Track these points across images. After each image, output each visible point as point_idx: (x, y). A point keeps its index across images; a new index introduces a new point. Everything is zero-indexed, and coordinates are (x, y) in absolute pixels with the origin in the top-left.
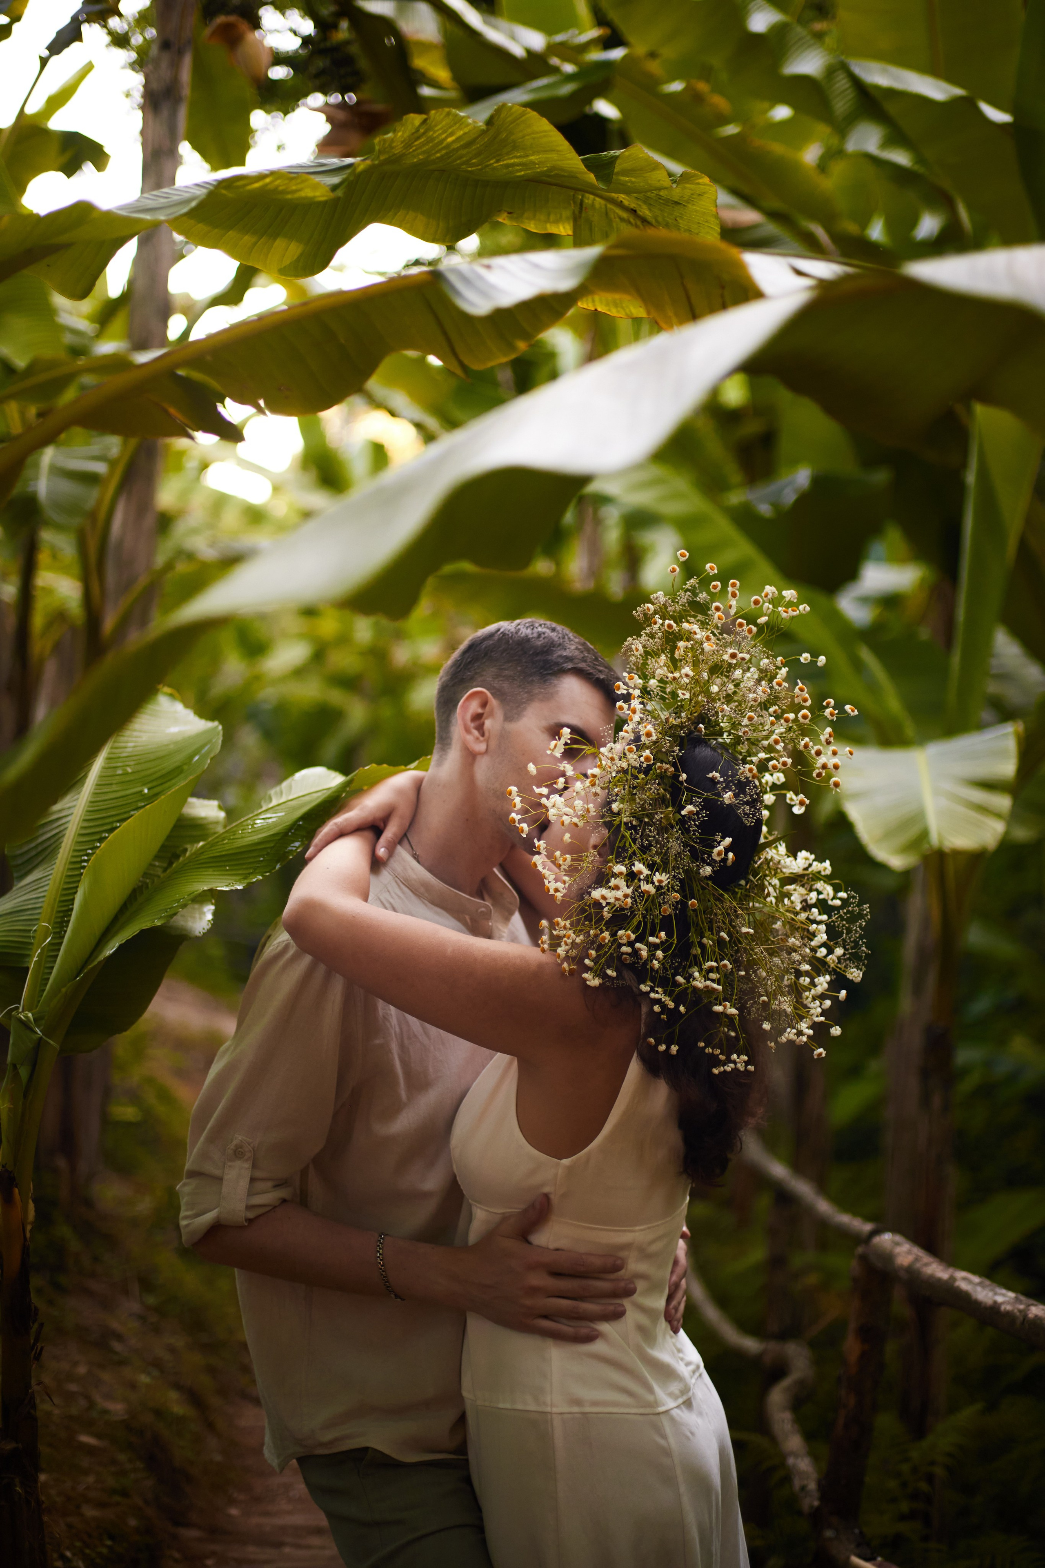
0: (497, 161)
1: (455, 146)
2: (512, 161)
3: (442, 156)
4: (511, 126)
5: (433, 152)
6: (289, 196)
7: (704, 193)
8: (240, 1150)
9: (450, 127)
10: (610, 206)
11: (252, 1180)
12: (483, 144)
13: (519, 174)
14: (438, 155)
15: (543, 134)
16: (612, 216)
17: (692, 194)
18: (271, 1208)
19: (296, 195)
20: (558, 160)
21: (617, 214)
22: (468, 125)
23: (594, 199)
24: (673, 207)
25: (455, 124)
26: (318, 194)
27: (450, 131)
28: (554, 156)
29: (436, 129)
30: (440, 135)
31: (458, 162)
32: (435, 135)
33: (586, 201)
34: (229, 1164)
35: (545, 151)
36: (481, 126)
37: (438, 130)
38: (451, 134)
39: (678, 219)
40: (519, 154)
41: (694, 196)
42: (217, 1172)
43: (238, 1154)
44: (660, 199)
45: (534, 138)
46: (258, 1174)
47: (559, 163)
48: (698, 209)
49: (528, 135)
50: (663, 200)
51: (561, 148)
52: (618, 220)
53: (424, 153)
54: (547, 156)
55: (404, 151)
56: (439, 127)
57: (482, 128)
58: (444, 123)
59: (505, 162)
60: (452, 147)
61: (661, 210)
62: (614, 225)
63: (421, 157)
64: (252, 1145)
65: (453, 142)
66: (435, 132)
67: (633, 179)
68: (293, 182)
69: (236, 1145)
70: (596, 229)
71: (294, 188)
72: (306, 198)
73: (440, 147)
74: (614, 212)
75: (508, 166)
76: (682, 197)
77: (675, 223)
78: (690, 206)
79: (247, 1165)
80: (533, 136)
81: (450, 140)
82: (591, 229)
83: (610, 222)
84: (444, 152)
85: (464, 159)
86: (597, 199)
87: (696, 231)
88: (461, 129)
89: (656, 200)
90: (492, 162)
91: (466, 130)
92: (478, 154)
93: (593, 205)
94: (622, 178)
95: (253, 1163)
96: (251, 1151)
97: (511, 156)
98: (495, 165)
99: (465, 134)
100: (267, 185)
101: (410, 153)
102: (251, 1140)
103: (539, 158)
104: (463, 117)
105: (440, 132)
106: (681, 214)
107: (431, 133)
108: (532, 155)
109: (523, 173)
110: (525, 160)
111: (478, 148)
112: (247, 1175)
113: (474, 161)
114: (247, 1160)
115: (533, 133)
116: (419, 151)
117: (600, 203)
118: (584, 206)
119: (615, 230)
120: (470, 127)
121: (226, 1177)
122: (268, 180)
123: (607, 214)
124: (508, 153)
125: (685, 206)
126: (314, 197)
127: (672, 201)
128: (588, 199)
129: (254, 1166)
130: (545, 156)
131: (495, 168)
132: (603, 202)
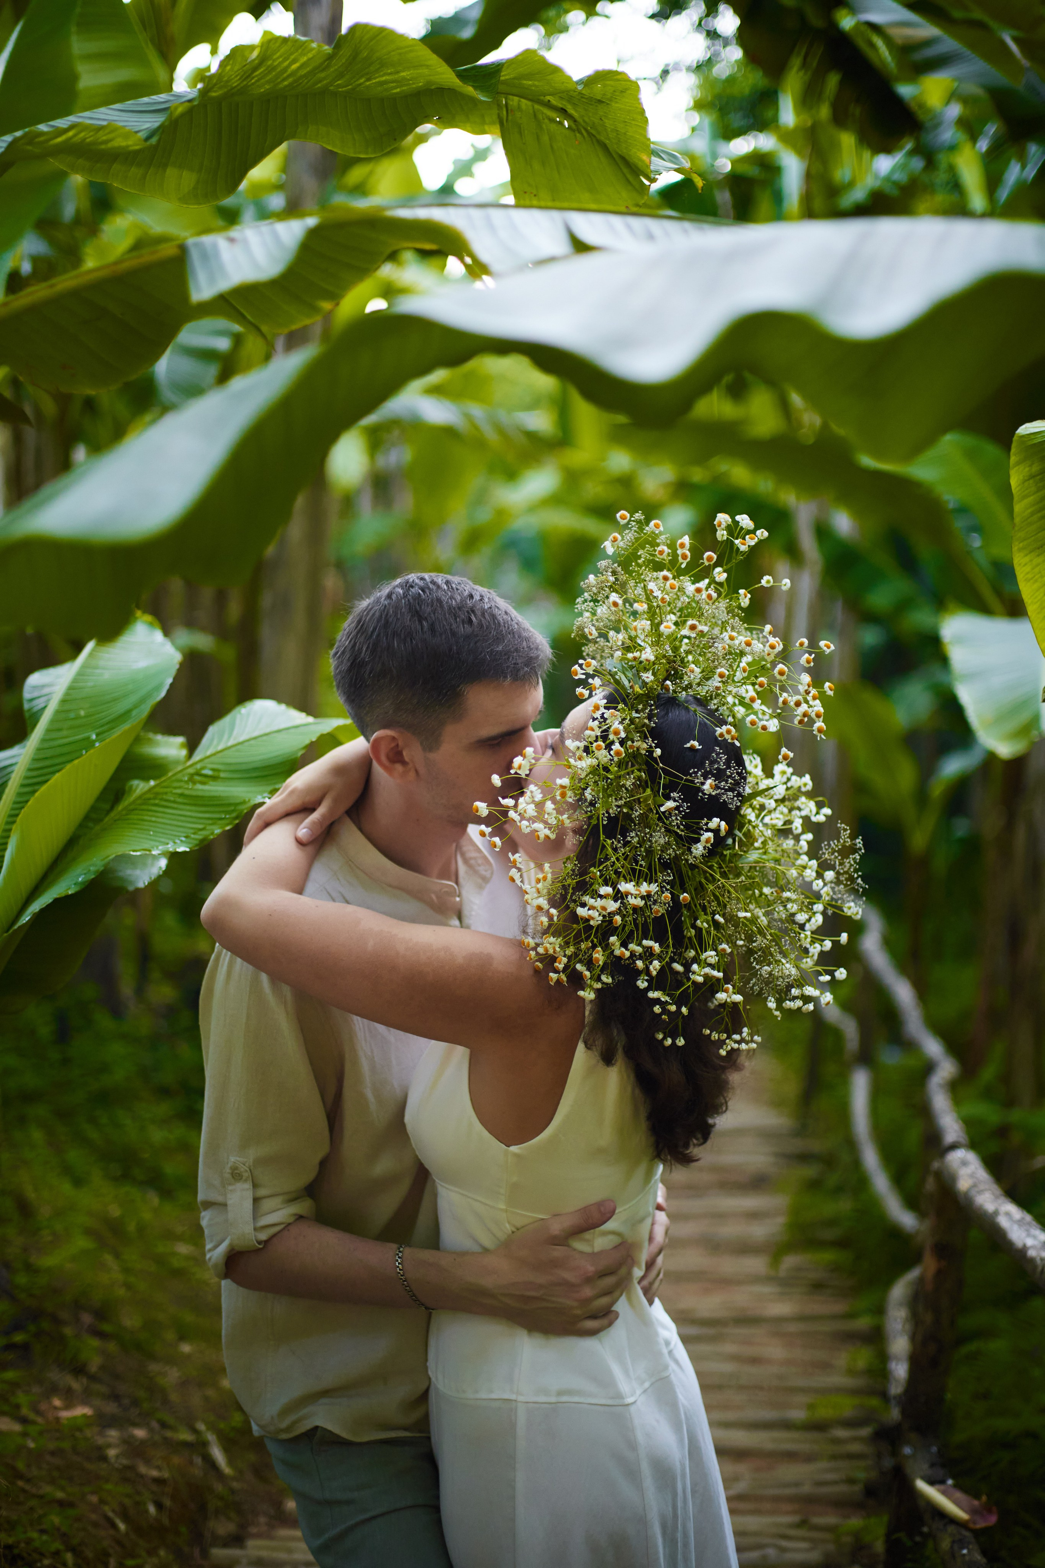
0: (368, 80)
1: (303, 72)
2: (384, 78)
3: (290, 84)
4: (372, 43)
5: (279, 80)
6: (103, 147)
7: (626, 89)
8: (236, 1171)
9: (291, 54)
10: (537, 106)
11: (256, 1200)
12: (342, 65)
13: (395, 91)
14: (286, 83)
15: (407, 49)
16: (540, 117)
17: (614, 91)
18: (282, 1226)
19: (110, 145)
20: (430, 75)
21: (546, 114)
22: (312, 49)
23: (520, 101)
24: (596, 106)
25: (297, 50)
26: (130, 143)
27: (292, 57)
28: (425, 71)
29: (275, 57)
30: (280, 63)
31: (319, 85)
32: (276, 64)
33: (511, 103)
34: (230, 1188)
35: (416, 67)
36: (326, 50)
37: (278, 58)
38: (294, 61)
39: (603, 118)
40: (389, 71)
41: (617, 94)
42: (220, 1199)
43: (236, 1176)
44: (582, 97)
45: (400, 54)
46: (262, 1192)
47: (432, 78)
48: (623, 107)
49: (393, 51)
50: (587, 99)
51: (429, 63)
52: (546, 121)
53: (268, 82)
54: (418, 71)
55: (245, 83)
56: (278, 54)
57: (328, 51)
58: (282, 50)
59: (377, 80)
60: (299, 74)
61: (586, 110)
62: (544, 126)
63: (267, 87)
64: (247, 1165)
65: (299, 68)
66: (274, 61)
67: (536, 83)
68: (101, 132)
69: (231, 1168)
70: (526, 132)
71: (104, 138)
72: (119, 147)
73: (285, 75)
74: (543, 113)
75: (382, 83)
76: (604, 94)
77: (601, 122)
78: (613, 104)
79: (248, 1186)
80: (399, 51)
81: (294, 67)
82: (520, 133)
83: (539, 124)
84: (291, 80)
85: (325, 82)
86: (523, 100)
87: (623, 131)
88: (305, 55)
89: (579, 100)
90: (362, 81)
91: (310, 55)
92: (341, 75)
93: (519, 107)
94: (525, 82)
95: (253, 1182)
96: (246, 1171)
97: (382, 73)
98: (368, 83)
99: (309, 60)
100: (71, 138)
101: (253, 84)
102: (245, 1160)
103: (411, 74)
104: (306, 42)
105: (281, 59)
106: (605, 113)
107: (270, 62)
108: (403, 72)
109: (398, 90)
110: (396, 76)
111: (336, 70)
112: (249, 1195)
113: (339, 82)
114: (246, 1181)
115: (398, 49)
116: (263, 81)
117: (526, 104)
118: (510, 108)
119: (546, 131)
120: (314, 52)
121: (229, 1202)
122: (71, 134)
123: (535, 115)
124: (377, 71)
125: (608, 104)
126: (128, 146)
127: (596, 99)
128: (513, 100)
129: (255, 1186)
130: (416, 71)
131: (368, 87)
132: (529, 103)
